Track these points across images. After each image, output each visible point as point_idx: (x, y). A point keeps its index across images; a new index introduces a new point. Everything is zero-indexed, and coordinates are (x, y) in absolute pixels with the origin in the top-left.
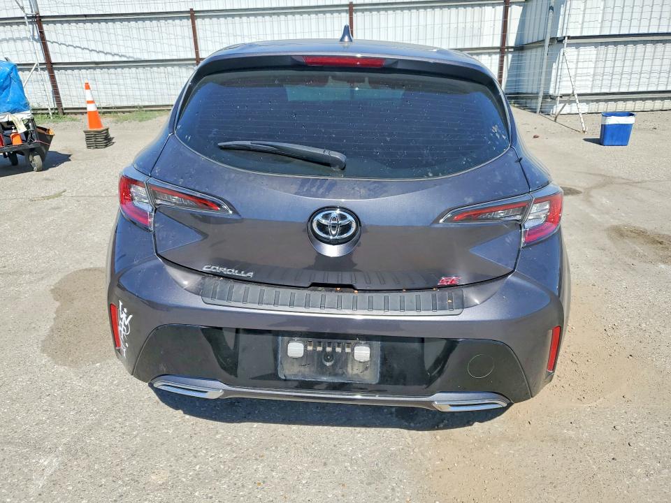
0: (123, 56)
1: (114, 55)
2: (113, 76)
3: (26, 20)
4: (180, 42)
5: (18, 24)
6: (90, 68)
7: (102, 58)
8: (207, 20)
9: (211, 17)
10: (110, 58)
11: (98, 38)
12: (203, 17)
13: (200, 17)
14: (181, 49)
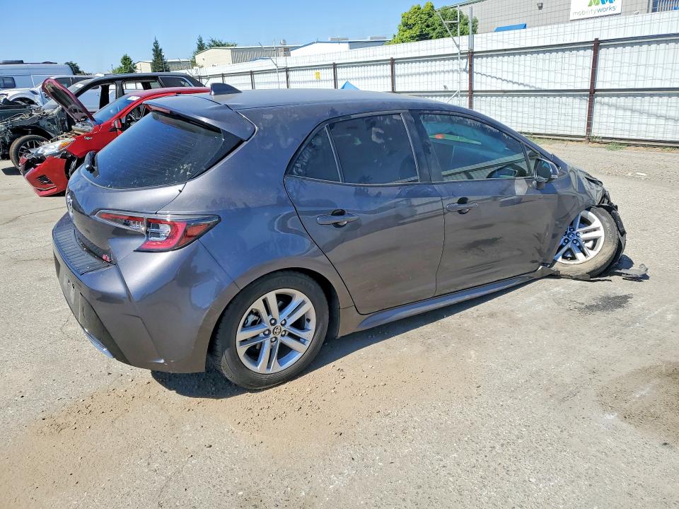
0: (527, 85)
1: (519, 84)
2: (515, 104)
3: (459, 56)
4: (579, 73)
5: (453, 59)
6: (499, 96)
7: (509, 87)
8: (612, 49)
9: (616, 46)
10: (516, 87)
11: (511, 70)
12: (608, 47)
13: (605, 46)
14: (579, 80)
